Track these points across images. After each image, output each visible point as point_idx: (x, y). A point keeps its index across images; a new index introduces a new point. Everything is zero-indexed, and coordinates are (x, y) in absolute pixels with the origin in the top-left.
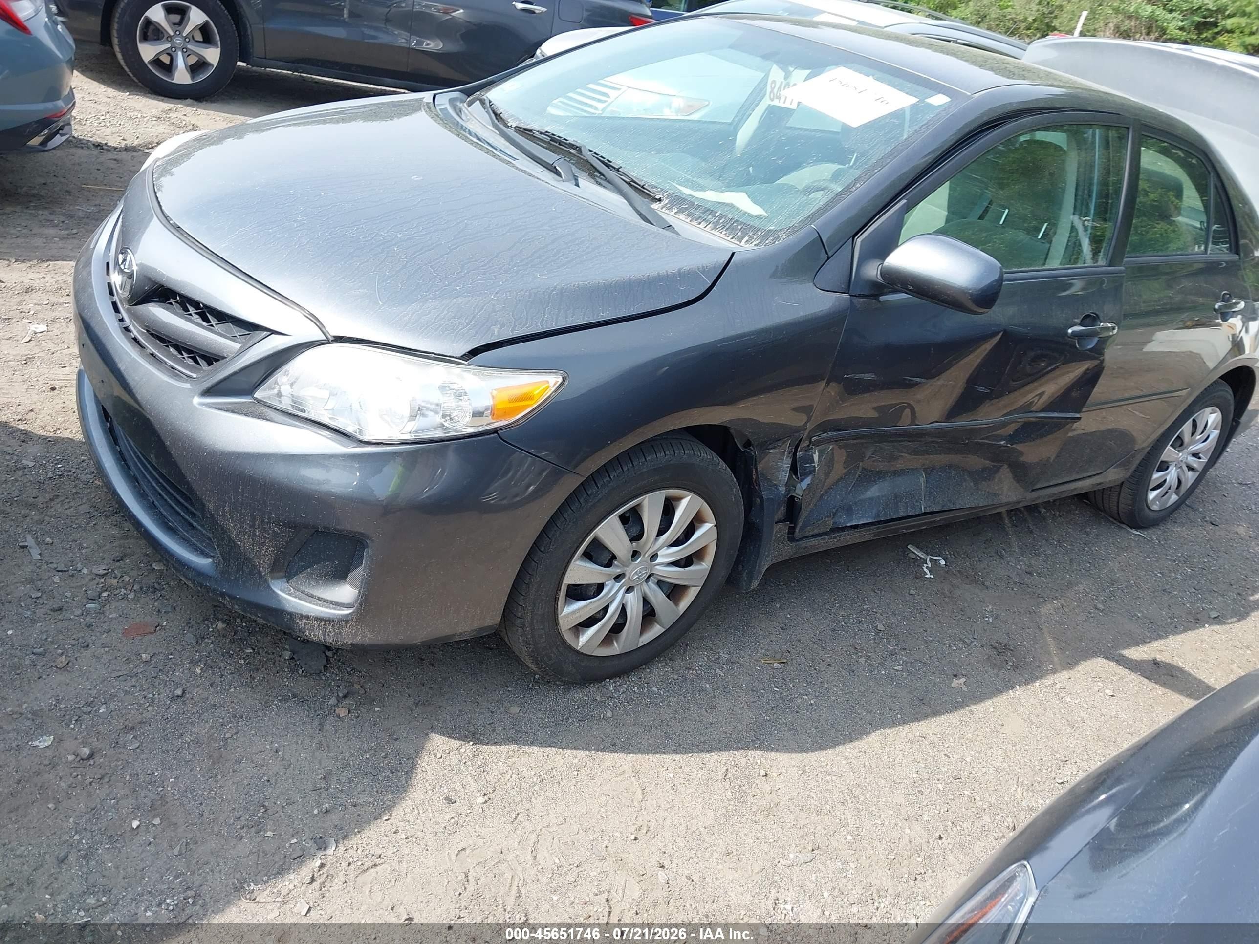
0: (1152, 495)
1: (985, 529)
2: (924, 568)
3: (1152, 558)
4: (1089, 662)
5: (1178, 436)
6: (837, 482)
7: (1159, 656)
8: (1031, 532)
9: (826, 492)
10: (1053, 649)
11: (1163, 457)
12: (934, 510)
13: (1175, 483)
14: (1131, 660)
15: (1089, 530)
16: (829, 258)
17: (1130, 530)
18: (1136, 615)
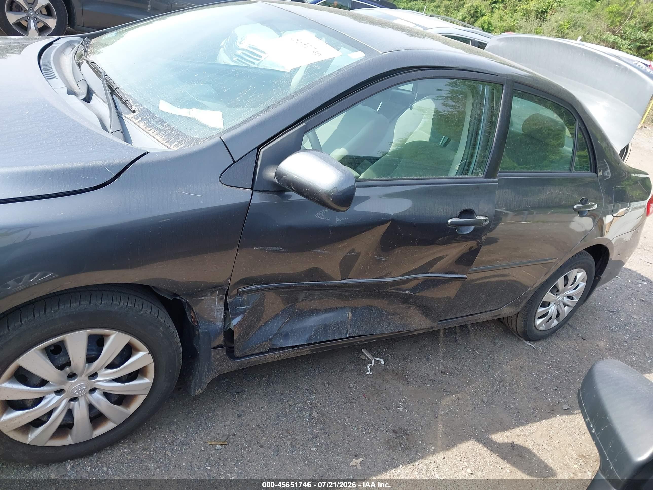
0: (539, 322)
1: (424, 338)
2: (368, 366)
3: (534, 362)
4: (463, 445)
5: (555, 285)
6: (274, 317)
7: (516, 440)
8: (456, 341)
9: (265, 324)
10: (440, 434)
11: (544, 299)
12: (358, 334)
13: (555, 314)
14: (495, 443)
15: (497, 341)
16: (234, 162)
17: (525, 342)
18: (510, 406)
